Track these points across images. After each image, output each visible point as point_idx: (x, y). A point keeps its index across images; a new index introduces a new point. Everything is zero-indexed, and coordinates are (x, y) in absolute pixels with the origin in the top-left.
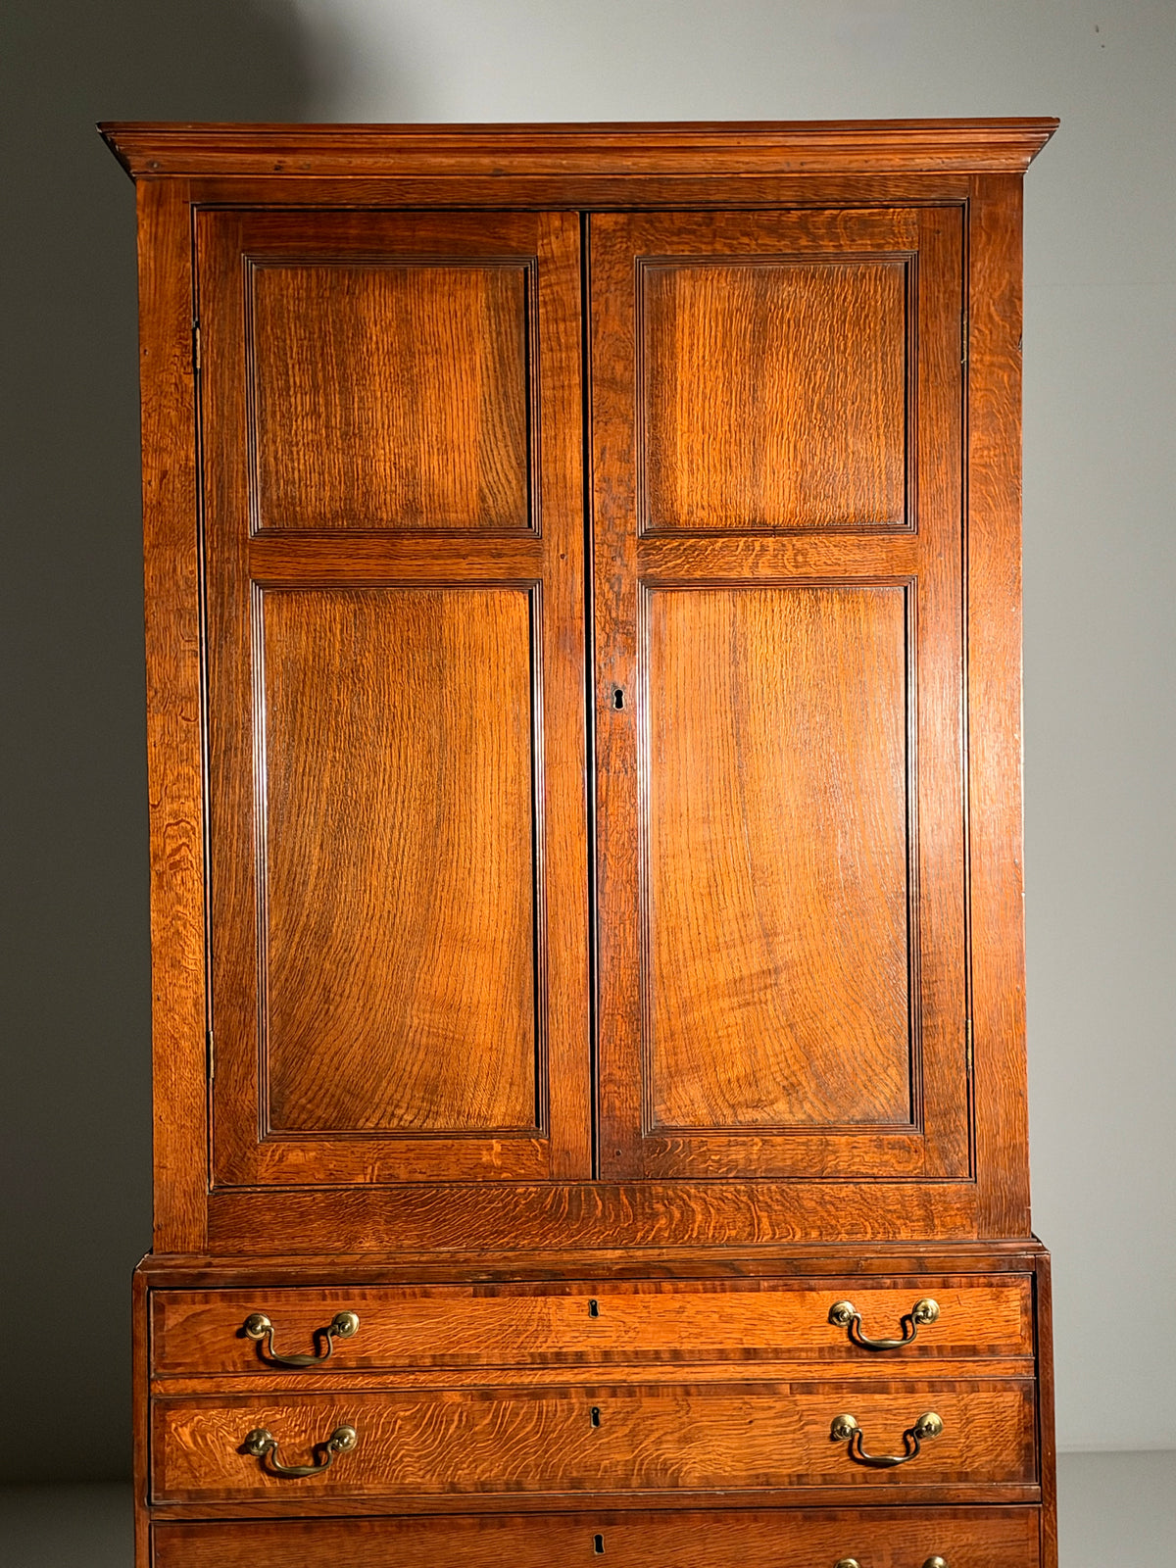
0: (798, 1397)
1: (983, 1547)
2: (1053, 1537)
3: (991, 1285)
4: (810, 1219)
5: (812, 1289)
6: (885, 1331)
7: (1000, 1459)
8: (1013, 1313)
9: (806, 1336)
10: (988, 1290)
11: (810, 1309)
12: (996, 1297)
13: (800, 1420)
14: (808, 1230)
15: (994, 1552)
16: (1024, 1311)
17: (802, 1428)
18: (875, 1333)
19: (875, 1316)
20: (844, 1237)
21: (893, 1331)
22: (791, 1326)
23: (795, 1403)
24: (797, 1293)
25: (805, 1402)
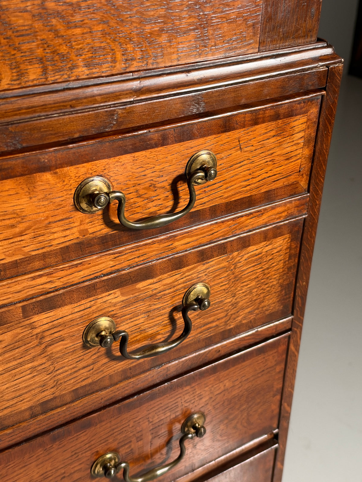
0: (36, 318)
1: (237, 387)
2: (296, 353)
3: (276, 117)
4: (24, 47)
5: (44, 169)
6: (151, 205)
7: (263, 304)
8: (295, 148)
9: (41, 238)
10: (273, 124)
11: (45, 198)
12: (281, 132)
13: (40, 343)
14: (22, 66)
15: (246, 386)
16: (307, 142)
17: (44, 351)
18: (138, 210)
19: (138, 187)
20: (82, 71)
21: (159, 202)
22: (17, 230)
23: (32, 327)
24: (21, 180)
25: (45, 321)
